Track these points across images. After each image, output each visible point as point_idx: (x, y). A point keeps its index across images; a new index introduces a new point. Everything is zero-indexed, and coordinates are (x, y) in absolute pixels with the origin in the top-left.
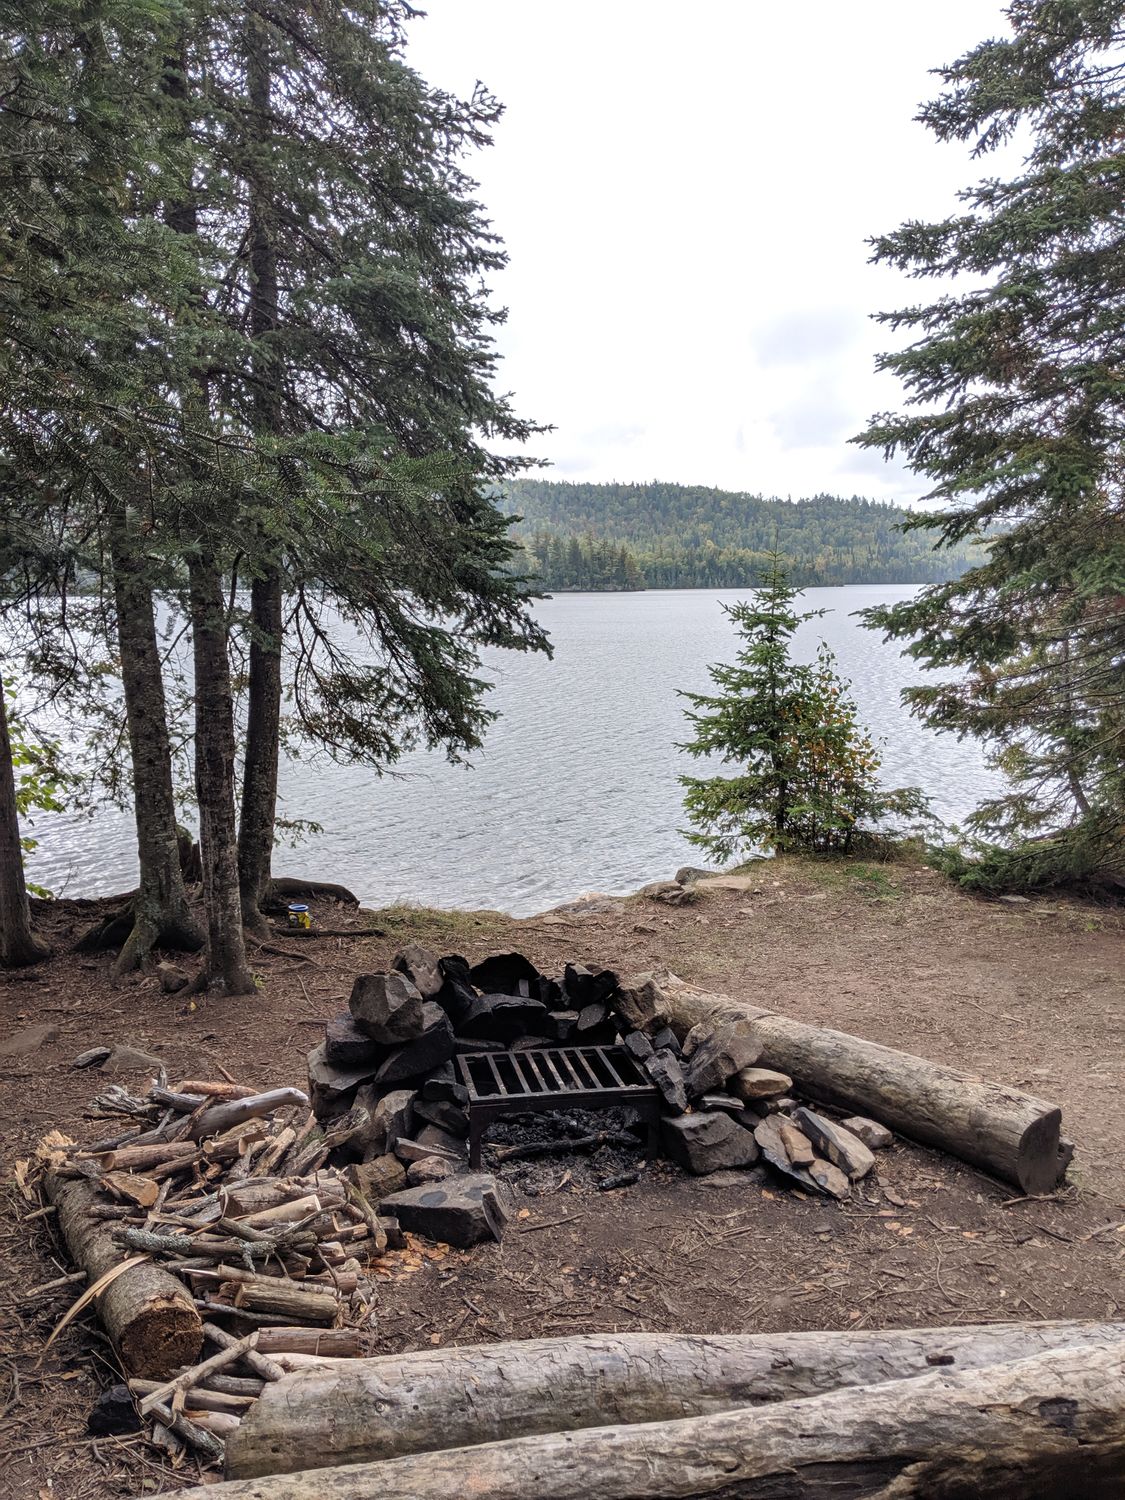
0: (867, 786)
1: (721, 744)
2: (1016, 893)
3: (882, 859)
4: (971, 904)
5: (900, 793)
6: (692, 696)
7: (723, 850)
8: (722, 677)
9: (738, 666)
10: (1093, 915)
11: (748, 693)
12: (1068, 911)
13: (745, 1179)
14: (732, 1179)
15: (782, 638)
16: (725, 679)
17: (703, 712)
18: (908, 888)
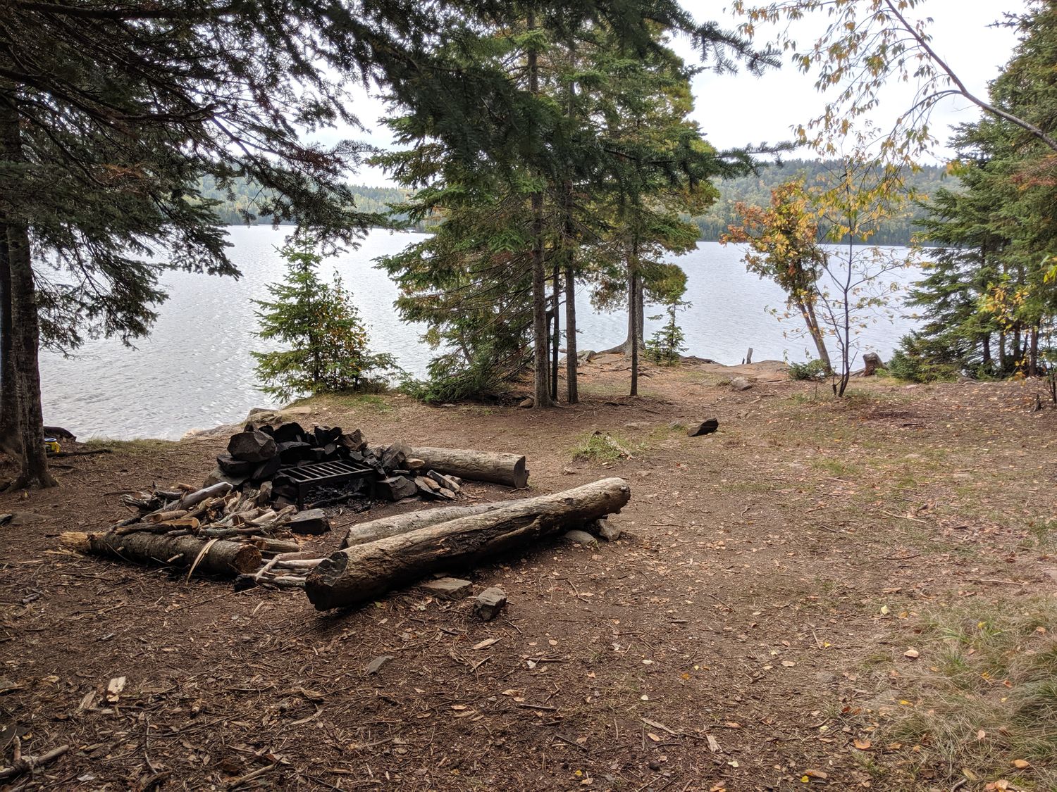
0: (363, 353)
1: (278, 331)
2: (448, 403)
3: (376, 392)
4: (429, 409)
5: (380, 356)
6: (260, 303)
7: (284, 395)
8: (274, 292)
9: (286, 284)
10: (486, 409)
11: (294, 301)
12: (476, 408)
13: (415, 500)
14: (410, 500)
15: (311, 268)
16: (278, 293)
17: (268, 312)
18: (397, 405)
